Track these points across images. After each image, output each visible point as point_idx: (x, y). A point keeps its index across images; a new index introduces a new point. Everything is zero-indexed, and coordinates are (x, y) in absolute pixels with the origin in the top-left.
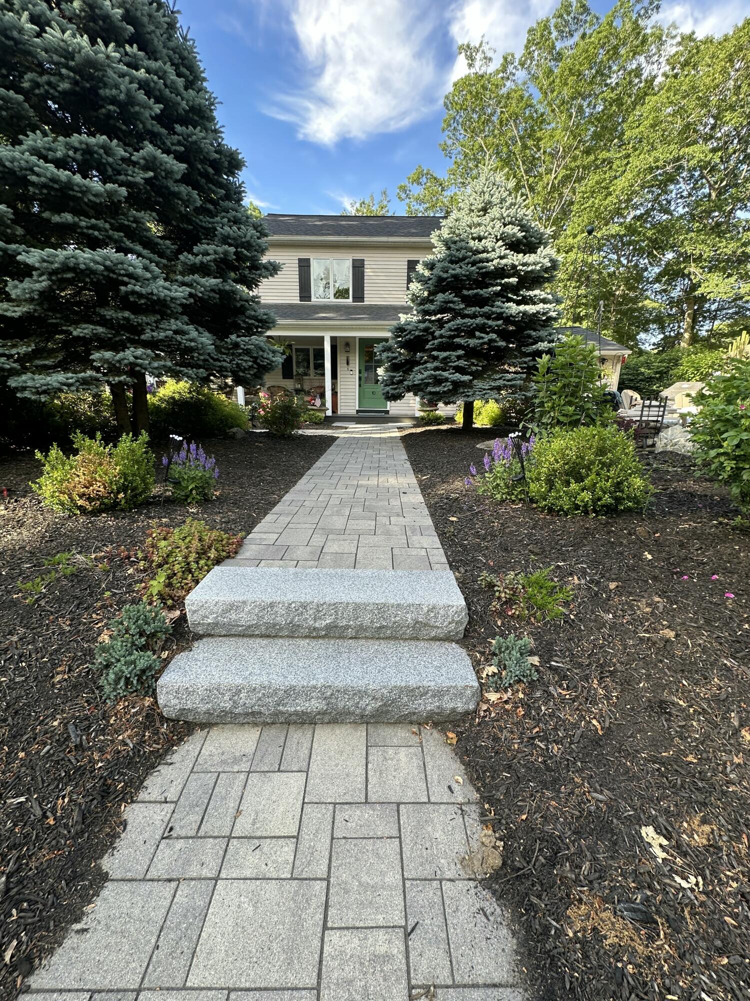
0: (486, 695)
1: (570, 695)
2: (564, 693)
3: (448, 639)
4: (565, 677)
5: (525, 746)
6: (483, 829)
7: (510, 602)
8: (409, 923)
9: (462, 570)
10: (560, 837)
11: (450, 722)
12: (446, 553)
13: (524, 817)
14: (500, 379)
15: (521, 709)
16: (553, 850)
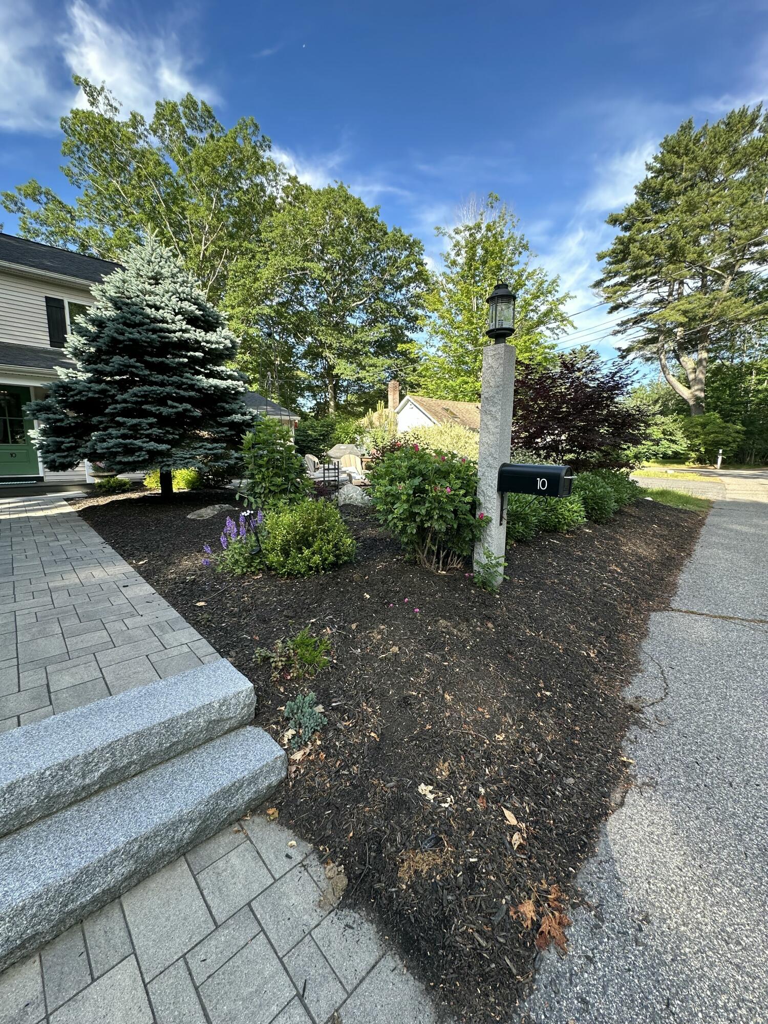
0: (292, 757)
1: (352, 723)
2: (347, 724)
3: (242, 725)
4: (345, 711)
5: (335, 781)
6: (325, 868)
7: (287, 668)
8: (299, 988)
9: (233, 653)
10: (378, 830)
11: (267, 800)
12: (209, 642)
13: (351, 834)
14: (200, 447)
15: (322, 754)
16: (376, 841)
